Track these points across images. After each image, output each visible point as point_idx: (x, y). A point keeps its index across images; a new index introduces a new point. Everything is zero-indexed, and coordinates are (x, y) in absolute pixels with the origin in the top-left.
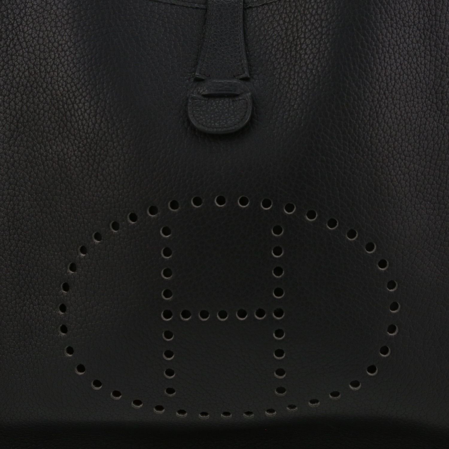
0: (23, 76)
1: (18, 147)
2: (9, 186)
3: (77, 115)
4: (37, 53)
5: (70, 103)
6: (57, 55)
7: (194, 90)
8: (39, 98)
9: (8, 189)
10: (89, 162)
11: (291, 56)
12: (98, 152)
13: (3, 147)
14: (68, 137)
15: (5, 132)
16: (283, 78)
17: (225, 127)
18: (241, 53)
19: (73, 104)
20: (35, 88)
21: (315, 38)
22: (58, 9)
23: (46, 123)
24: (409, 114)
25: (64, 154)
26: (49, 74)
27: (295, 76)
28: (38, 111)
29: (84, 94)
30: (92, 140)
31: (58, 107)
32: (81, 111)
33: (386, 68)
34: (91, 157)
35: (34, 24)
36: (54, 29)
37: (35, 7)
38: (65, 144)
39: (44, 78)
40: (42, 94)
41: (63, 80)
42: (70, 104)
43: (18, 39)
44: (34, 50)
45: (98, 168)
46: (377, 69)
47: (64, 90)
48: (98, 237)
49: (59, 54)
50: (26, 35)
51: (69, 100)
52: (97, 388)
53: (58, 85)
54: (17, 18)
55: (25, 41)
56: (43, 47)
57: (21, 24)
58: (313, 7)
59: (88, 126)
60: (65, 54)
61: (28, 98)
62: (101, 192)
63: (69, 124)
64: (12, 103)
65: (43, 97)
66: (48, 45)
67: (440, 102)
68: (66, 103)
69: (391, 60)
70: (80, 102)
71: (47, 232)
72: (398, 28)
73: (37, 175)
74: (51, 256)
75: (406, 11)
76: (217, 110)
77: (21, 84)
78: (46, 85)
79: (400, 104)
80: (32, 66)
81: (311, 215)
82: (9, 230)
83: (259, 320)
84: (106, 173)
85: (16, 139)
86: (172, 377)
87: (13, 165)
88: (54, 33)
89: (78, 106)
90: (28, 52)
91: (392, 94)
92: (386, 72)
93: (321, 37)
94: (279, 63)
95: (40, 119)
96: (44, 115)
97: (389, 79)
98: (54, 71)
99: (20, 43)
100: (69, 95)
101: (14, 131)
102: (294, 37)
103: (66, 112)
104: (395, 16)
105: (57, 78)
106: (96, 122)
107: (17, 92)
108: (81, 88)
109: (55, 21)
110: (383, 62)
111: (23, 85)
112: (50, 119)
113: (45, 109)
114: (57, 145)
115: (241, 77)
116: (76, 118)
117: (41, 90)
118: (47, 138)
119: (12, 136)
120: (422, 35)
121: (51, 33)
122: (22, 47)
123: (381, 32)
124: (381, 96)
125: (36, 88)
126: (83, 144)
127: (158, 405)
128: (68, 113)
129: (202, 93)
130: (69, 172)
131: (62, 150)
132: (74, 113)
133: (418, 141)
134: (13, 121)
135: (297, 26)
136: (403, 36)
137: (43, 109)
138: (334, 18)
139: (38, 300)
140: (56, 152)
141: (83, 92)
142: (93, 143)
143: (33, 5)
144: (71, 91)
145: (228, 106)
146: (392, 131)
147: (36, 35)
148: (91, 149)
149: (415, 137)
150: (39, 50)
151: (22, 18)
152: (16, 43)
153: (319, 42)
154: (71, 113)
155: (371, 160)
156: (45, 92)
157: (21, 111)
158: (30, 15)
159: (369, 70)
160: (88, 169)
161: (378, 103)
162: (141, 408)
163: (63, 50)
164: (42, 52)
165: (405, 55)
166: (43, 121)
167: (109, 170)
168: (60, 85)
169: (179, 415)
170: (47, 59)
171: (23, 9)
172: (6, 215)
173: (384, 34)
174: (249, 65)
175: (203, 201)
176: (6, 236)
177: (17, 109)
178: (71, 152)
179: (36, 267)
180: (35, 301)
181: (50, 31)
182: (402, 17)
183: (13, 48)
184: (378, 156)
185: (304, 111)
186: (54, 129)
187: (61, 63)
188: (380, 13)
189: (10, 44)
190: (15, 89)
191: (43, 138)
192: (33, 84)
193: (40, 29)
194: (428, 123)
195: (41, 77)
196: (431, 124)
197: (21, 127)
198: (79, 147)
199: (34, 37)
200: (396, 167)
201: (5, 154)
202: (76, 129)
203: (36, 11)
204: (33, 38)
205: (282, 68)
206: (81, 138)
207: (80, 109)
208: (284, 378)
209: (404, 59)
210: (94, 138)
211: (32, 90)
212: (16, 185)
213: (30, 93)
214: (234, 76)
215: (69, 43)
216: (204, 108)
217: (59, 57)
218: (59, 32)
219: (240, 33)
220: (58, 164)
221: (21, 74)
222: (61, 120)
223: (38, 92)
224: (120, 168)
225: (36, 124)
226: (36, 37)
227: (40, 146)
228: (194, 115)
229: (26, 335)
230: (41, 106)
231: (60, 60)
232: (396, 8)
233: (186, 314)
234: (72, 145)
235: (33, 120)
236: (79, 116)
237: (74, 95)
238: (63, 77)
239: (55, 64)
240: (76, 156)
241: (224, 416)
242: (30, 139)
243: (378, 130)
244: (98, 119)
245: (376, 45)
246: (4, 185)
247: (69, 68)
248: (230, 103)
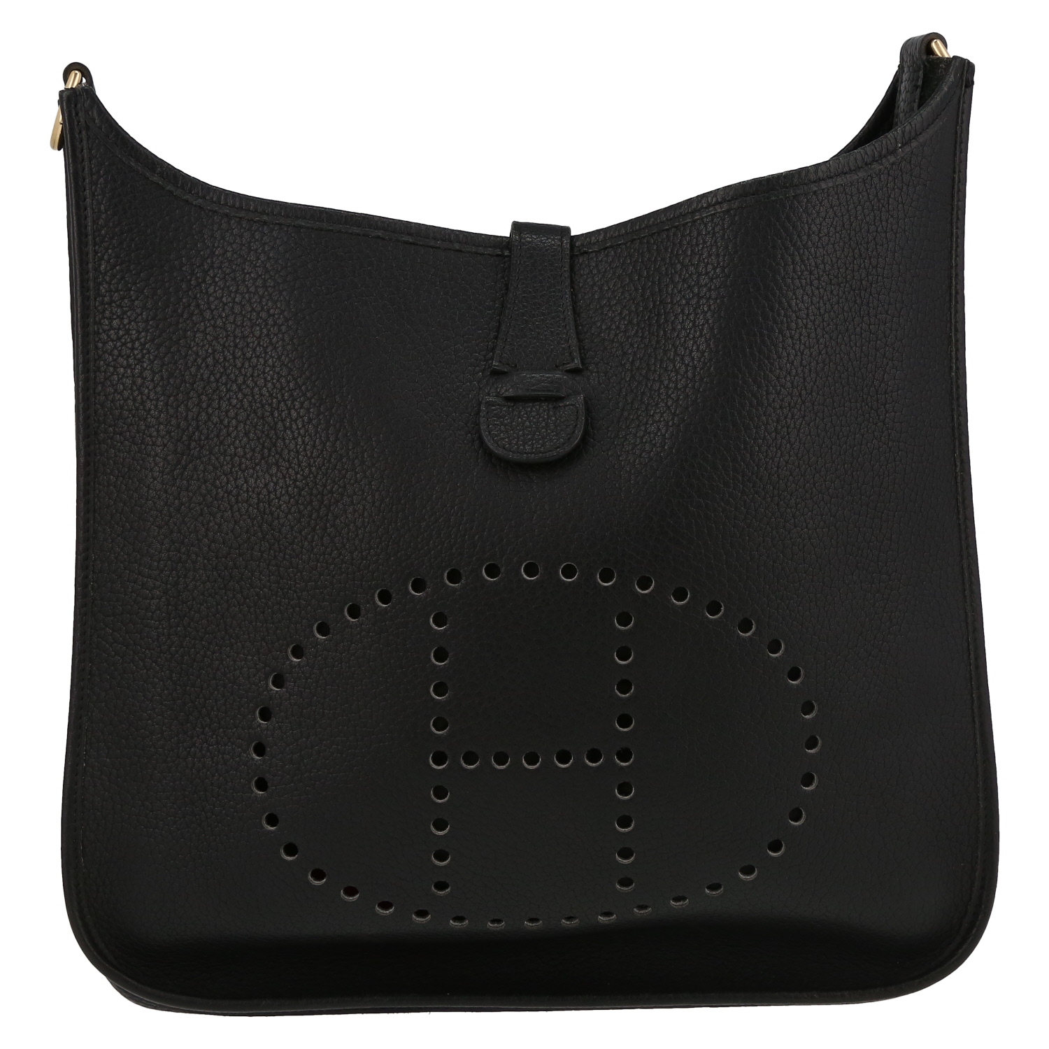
0: (203, 365)
1: (188, 481)
2: (171, 546)
3: (294, 426)
4: (229, 327)
5: (284, 408)
6: (265, 331)
7: (490, 389)
8: (229, 399)
9: (168, 551)
10: (312, 505)
11: (649, 333)
12: (328, 488)
13: (162, 481)
14: (277, 464)
15: (168, 455)
16: (638, 369)
17: (540, 452)
18: (567, 327)
19: (289, 409)
20: (223, 384)
21: (688, 303)
22: (269, 258)
23: (240, 441)
24: (837, 428)
25: (269, 493)
26: (249, 362)
27: (656, 366)
28: (226, 422)
29: (308, 395)
30: (320, 468)
31: (263, 414)
32: (303, 421)
33: (802, 354)
34: (316, 496)
35: (226, 281)
36: (261, 291)
37: (229, 254)
38: (271, 476)
39: (241, 367)
40: (235, 393)
41: (274, 372)
42: (284, 410)
43: (198, 306)
44: (224, 323)
45: (327, 515)
46: (788, 354)
47: (275, 387)
48: (323, 629)
49: (269, 330)
50: (212, 299)
51: (282, 404)
52: (317, 883)
53: (265, 379)
54: (197, 272)
55: (209, 308)
56: (241, 318)
57: (204, 281)
58: (685, 252)
59: (314, 446)
60: (280, 330)
61: (209, 399)
62: (330, 554)
63: (280, 444)
64: (182, 408)
65: (238, 399)
66: (251, 316)
67: (883, 407)
68: (278, 409)
69: (811, 340)
70: (301, 407)
71: (234, 622)
72: (822, 288)
73: (219, 527)
74: (241, 662)
75: (834, 260)
76: (527, 423)
77: (199, 377)
78: (244, 379)
79: (823, 412)
80: (219, 348)
81: (680, 595)
82: (169, 619)
83: (592, 767)
84: (341, 522)
85: (185, 468)
86: (444, 863)
87: (178, 510)
88: (262, 297)
89: (298, 413)
90: (214, 327)
91: (812, 396)
92: (802, 360)
93: (698, 302)
94: (632, 345)
95: (229, 435)
96: (236, 428)
97: (807, 371)
98: (258, 357)
99: (201, 313)
100: (283, 395)
101: (183, 454)
102: (654, 302)
103: (276, 423)
104: (817, 267)
105: (264, 368)
106: (328, 439)
107: (192, 390)
108: (304, 384)
109: (263, 277)
110: (798, 342)
111: (202, 379)
112: (246, 434)
113: (240, 418)
114: (258, 477)
115: (569, 367)
116: (292, 432)
117: (235, 387)
118: (240, 465)
119: (179, 462)
120: (858, 298)
121: (256, 297)
122: (204, 318)
123: (794, 294)
124: (795, 398)
125: (226, 384)
126: (303, 475)
127: (421, 909)
128: (280, 425)
129: (503, 394)
130: (277, 521)
131: (266, 485)
132: (291, 424)
133: (849, 472)
134: (181, 437)
135: (659, 283)
136: (829, 300)
137: (236, 418)
138: (718, 270)
139: (217, 736)
140: (254, 488)
141: (307, 390)
142: (320, 473)
143: (226, 251)
144: (287, 389)
145: (546, 417)
146: (811, 456)
147: (230, 299)
148: (316, 484)
149: (846, 466)
150: (234, 322)
151: (206, 273)
152: (194, 311)
153: (695, 310)
154: (284, 426)
155: (778, 505)
156: (240, 390)
157: (198, 421)
158: (220, 268)
159: (775, 356)
160: (310, 516)
161: (790, 410)
162: (391, 915)
163: (275, 324)
164: (238, 326)
165: (833, 332)
166: (235, 438)
167: (347, 517)
168: (269, 378)
169: (454, 924)
170: (248, 337)
171: (207, 258)
172: (164, 593)
173: (800, 297)
174: (581, 348)
175: (503, 570)
176: (163, 629)
177: (190, 417)
178: (282, 488)
179: (214, 681)
180: (212, 738)
181: (254, 294)
182: (827, 269)
183: (188, 319)
184: (789, 497)
185: (670, 423)
186: (253, 450)
187: (271, 343)
188: (793, 263)
189: (183, 312)
190: (188, 385)
191: (233, 466)
192: (221, 377)
193: (238, 289)
194: (864, 442)
195: (235, 366)
196: (869, 444)
197: (196, 448)
198: (295, 480)
199: (225, 301)
200: (817, 515)
201: (166, 492)
202: (292, 451)
203: (230, 261)
204: (225, 304)
205: (635, 354)
206: (299, 465)
207: (302, 417)
208: (633, 862)
209: (831, 338)
210: (323, 465)
211: (218, 388)
212: (182, 543)
213: (214, 391)
214: (556, 366)
215: (286, 313)
216: (507, 420)
217: (268, 335)
218: (270, 295)
219: (566, 294)
220: (258, 509)
221: (199, 361)
222: (267, 435)
223: (228, 391)
224: (366, 514)
225: (221, 443)
226: (230, 302)
227: (228, 479)
228: (490, 433)
229: (195, 796)
230: (232, 414)
231: (271, 340)
232: (818, 254)
233: (470, 758)
234: (284, 477)
235: (218, 436)
236: (298, 429)
237: (291, 395)
238: (274, 366)
239: (260, 346)
240: (289, 495)
241: (529, 924)
242: (211, 468)
243: (790, 456)
244: (332, 434)
245: (785, 315)
246: (162, 544)
247: (285, 353)
248: (549, 410)
